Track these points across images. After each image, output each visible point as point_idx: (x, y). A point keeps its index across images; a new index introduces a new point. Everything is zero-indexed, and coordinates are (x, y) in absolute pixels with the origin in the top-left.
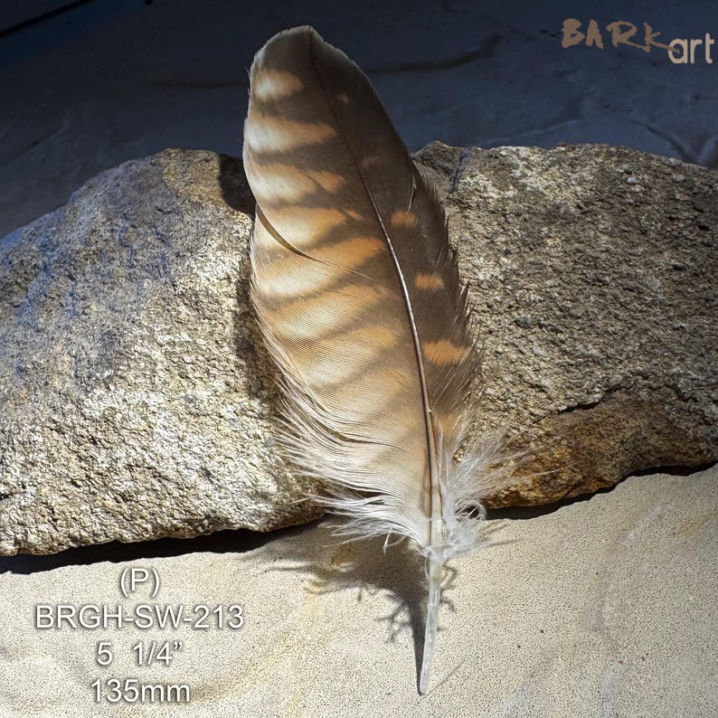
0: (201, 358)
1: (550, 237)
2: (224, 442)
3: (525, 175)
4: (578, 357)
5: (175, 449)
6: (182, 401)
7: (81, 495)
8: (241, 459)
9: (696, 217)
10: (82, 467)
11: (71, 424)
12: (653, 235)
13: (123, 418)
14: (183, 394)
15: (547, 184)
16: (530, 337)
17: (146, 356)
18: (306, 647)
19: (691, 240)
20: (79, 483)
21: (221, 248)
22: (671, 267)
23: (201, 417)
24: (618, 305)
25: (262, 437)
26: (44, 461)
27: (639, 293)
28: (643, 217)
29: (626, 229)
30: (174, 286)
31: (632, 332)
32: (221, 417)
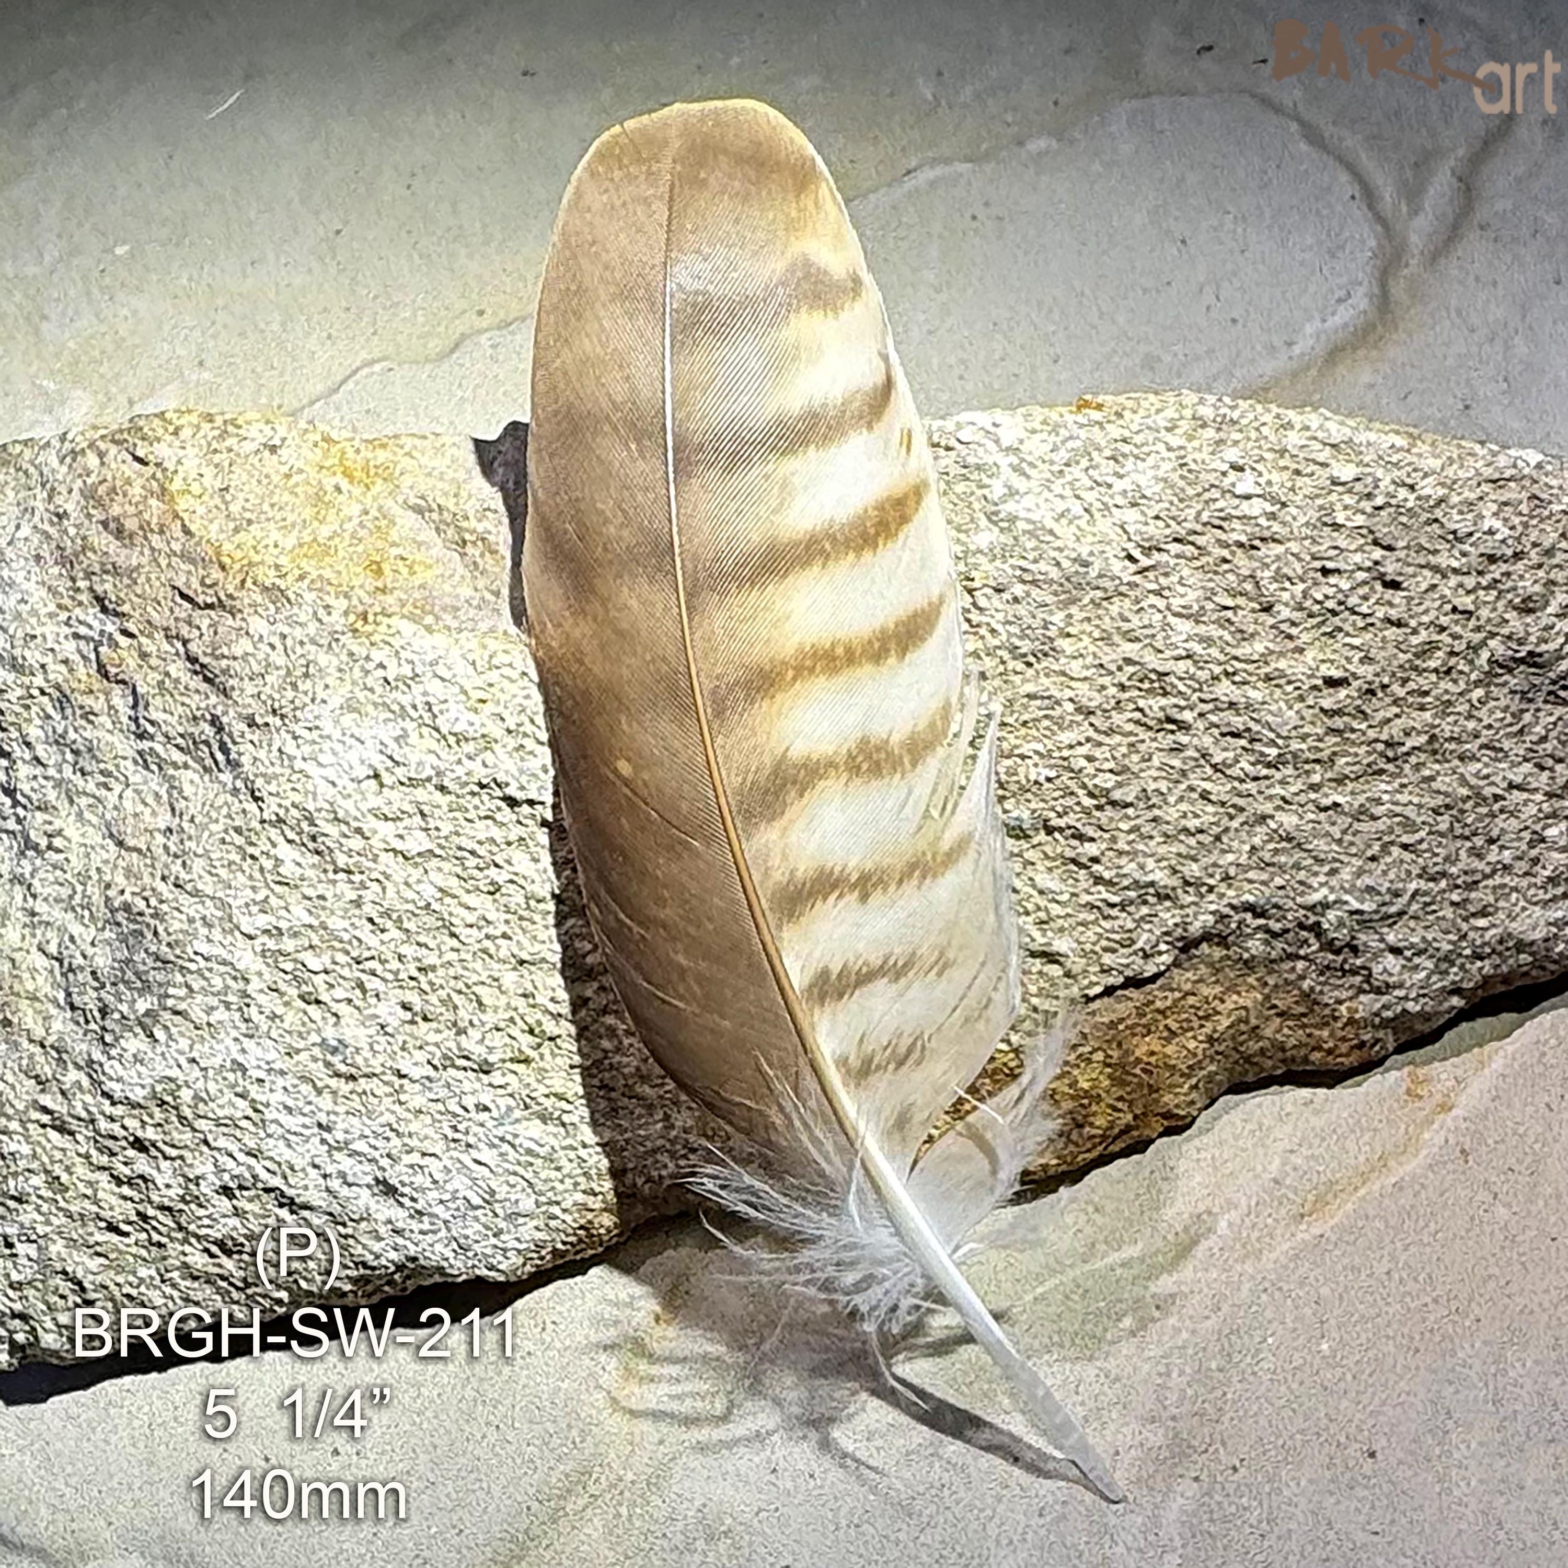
0: (341, 958)
1: (1069, 635)
2: (414, 1127)
3: (1012, 493)
4: (1127, 888)
5: (315, 1147)
6: (316, 1051)
7: (134, 1250)
8: (455, 1154)
9: (1376, 563)
10: (125, 1198)
11: (84, 1115)
12: (1286, 613)
13: (196, 1097)
14: (315, 1038)
15: (1061, 506)
16: (1030, 855)
17: (224, 963)
18: (627, 1494)
19: (1365, 616)
20: (125, 1228)
21: (351, 706)
22: (1320, 682)
23: (362, 1081)
24: (1209, 771)
25: (491, 1106)
26: (42, 1192)
27: (1252, 740)
28: (1267, 574)
29: (1230, 602)
30: (256, 799)
31: (1235, 824)
32: (402, 1077)
